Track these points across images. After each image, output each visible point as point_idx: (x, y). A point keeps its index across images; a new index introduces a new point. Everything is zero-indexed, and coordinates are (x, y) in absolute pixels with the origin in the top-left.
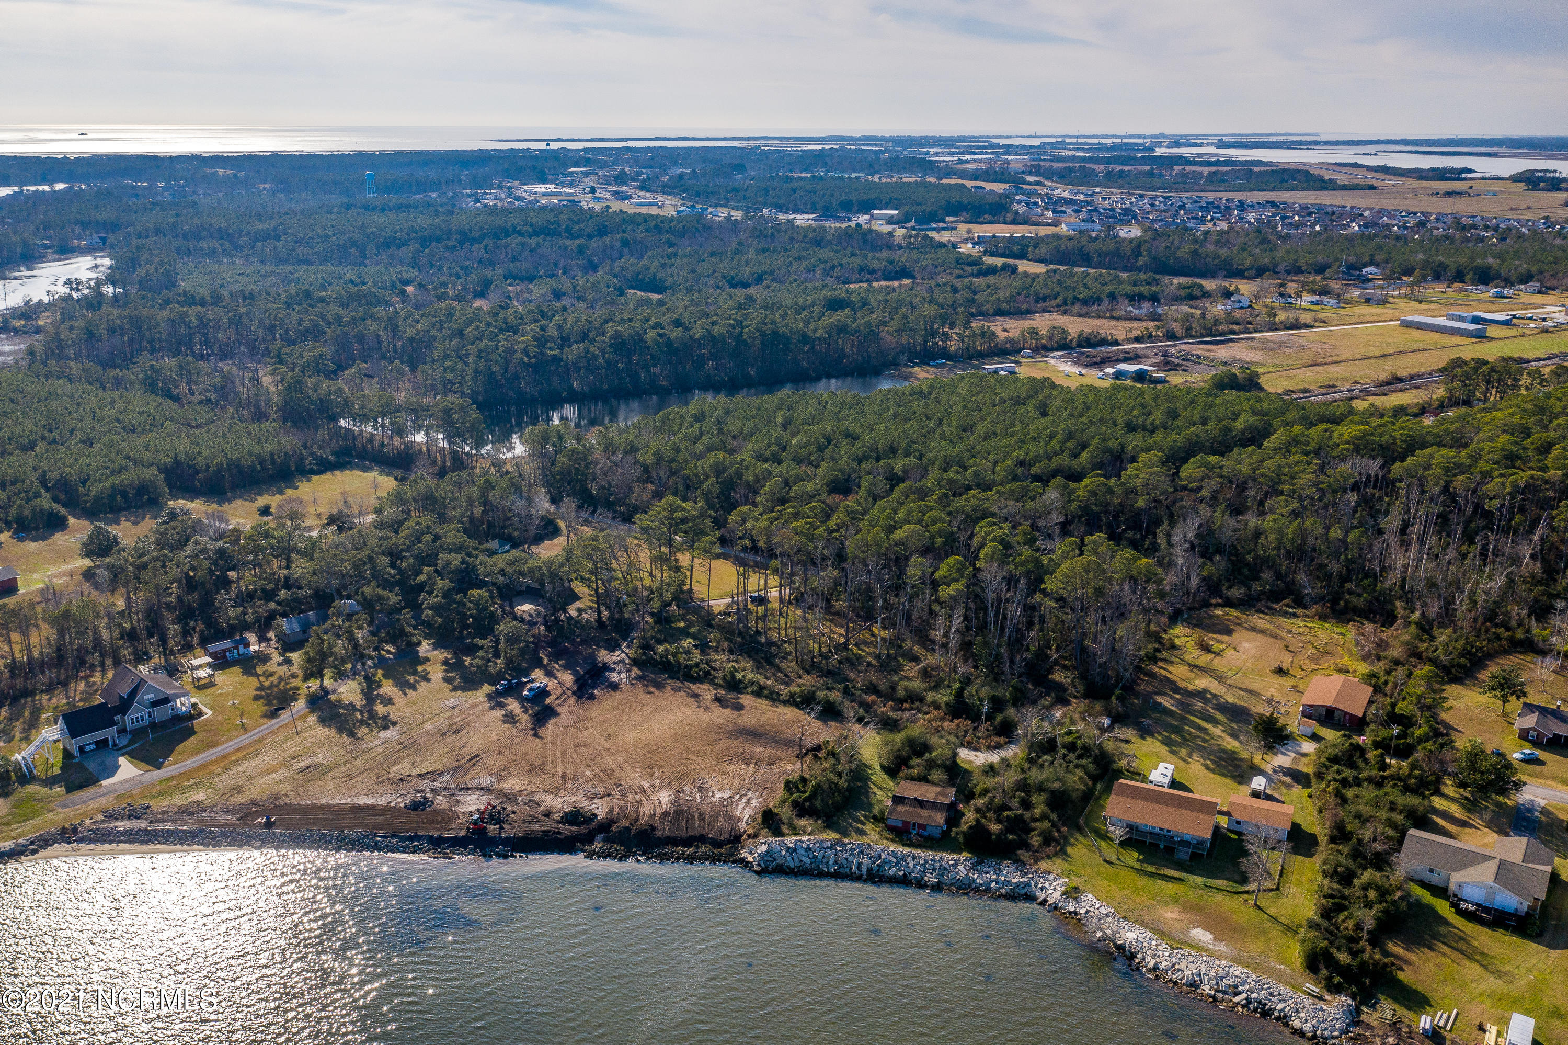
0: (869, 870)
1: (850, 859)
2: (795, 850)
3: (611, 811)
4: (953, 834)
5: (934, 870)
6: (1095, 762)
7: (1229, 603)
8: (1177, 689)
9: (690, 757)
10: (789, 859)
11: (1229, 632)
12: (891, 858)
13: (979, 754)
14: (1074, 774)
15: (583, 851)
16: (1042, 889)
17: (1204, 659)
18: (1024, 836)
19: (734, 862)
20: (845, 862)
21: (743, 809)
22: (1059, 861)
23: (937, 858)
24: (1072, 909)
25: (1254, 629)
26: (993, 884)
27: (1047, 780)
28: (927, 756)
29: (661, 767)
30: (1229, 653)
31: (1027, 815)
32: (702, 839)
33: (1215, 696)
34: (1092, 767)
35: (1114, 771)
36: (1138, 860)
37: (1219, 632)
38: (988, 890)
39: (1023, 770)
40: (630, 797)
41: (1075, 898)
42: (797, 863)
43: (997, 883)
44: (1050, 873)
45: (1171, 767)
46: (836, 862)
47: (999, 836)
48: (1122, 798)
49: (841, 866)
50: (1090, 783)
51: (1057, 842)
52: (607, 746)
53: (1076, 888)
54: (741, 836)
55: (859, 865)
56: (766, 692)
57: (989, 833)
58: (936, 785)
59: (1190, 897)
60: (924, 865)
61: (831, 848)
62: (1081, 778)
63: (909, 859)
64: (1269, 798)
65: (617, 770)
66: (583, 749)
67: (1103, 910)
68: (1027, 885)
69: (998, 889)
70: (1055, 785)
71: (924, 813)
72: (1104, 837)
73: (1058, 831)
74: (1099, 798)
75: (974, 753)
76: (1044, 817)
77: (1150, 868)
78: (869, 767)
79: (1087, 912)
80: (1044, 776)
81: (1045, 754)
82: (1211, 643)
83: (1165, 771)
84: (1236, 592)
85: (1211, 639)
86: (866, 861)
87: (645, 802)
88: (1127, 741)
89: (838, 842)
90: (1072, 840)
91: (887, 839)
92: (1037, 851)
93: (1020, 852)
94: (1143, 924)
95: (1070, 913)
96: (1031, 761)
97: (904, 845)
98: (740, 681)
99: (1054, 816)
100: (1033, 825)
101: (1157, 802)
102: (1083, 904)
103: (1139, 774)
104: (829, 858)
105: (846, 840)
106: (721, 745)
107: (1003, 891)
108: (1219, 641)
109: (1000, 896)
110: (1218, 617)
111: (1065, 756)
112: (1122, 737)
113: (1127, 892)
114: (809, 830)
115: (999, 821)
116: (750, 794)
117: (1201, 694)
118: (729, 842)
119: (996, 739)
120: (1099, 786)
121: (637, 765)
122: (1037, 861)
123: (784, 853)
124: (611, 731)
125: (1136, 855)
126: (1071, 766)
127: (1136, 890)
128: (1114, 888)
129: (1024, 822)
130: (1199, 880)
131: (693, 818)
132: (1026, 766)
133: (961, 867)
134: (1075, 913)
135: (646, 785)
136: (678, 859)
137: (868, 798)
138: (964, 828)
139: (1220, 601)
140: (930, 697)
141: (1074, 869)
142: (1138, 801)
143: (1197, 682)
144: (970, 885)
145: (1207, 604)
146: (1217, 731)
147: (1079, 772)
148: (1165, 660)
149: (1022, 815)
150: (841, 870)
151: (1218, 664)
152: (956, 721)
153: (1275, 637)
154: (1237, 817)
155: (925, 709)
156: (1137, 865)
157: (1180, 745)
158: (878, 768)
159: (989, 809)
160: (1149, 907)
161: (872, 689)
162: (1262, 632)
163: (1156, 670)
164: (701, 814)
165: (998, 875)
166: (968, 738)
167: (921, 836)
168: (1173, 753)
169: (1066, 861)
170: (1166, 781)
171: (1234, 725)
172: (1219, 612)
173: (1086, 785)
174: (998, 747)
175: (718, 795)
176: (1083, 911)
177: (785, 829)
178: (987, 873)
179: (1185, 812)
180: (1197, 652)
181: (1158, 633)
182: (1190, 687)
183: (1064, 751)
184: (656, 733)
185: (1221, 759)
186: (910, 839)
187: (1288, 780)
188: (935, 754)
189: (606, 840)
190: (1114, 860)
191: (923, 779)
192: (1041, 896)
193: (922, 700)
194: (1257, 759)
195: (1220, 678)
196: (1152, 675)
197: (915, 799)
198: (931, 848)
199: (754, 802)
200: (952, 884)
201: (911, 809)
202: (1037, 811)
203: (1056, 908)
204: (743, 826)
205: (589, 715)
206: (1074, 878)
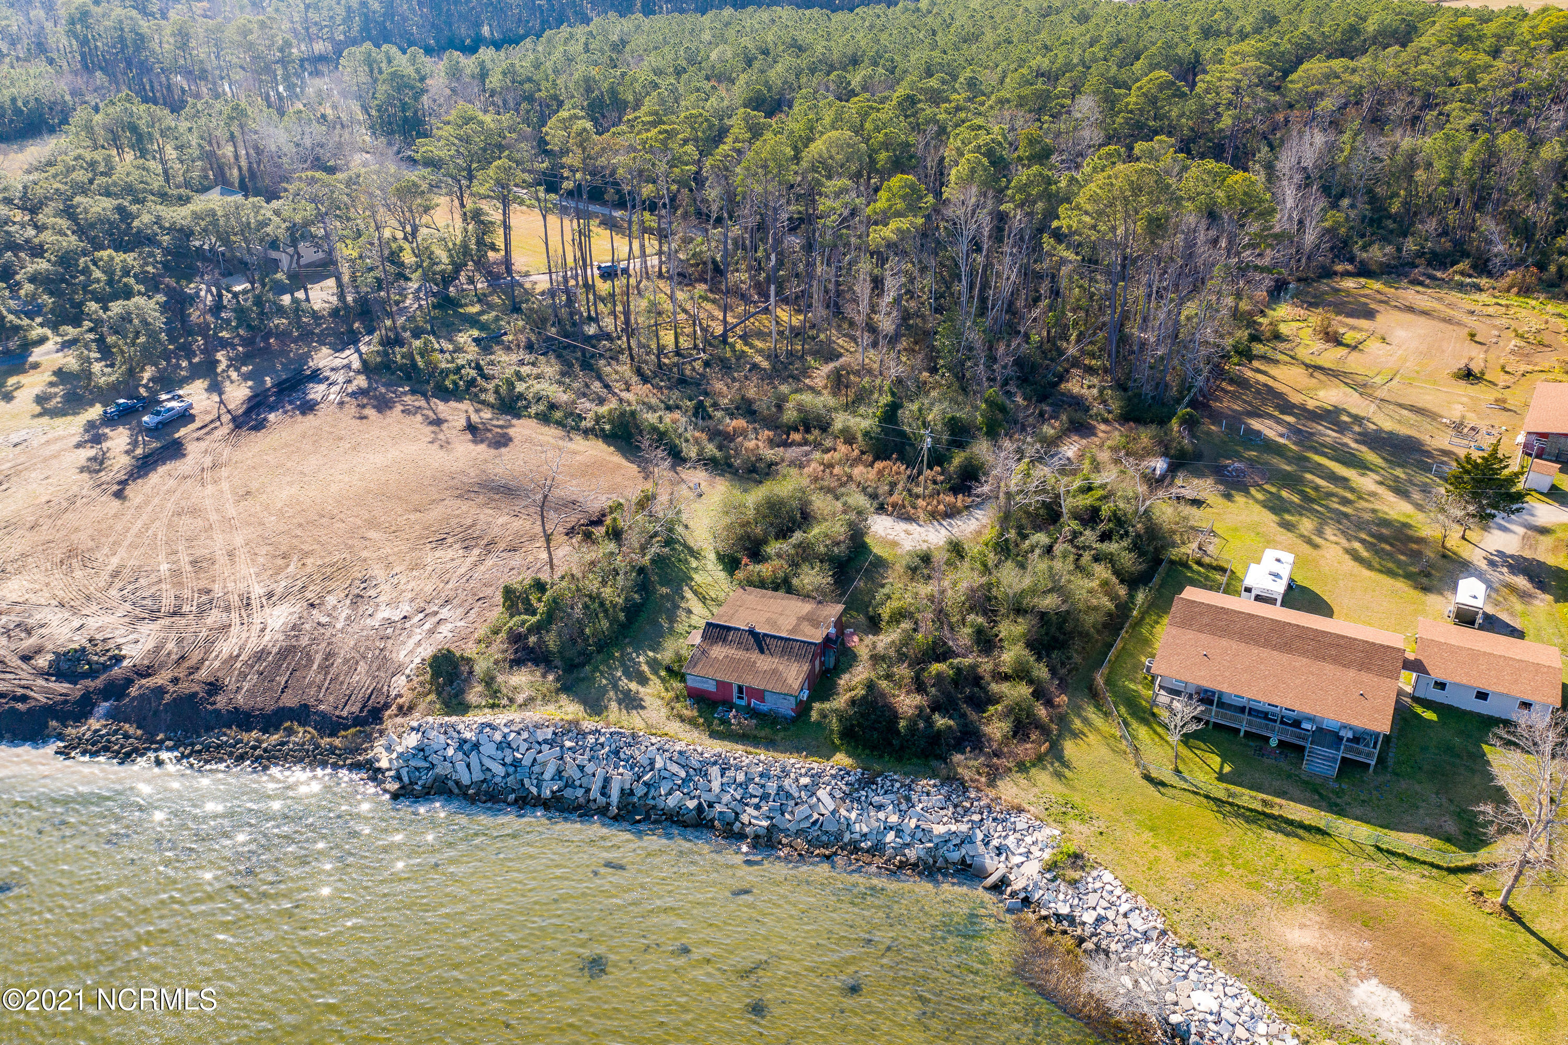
0: (626, 794)
1: (590, 768)
2: (476, 746)
3: (158, 649)
4: (814, 715)
5: (765, 797)
6: (1136, 547)
7: (1365, 271)
8: (1286, 406)
9: (372, 534)
10: (461, 767)
11: (1369, 314)
12: (675, 768)
13: (913, 527)
14: (1089, 575)
15: (60, 737)
16: (999, 851)
17: (1331, 356)
18: (973, 716)
19: (356, 767)
20: (577, 774)
21: (419, 643)
22: (1043, 777)
23: (776, 771)
24: (1064, 910)
25: (1410, 309)
26: (890, 836)
27: (1033, 591)
28: (798, 536)
29: (307, 554)
30: (1373, 347)
31: (986, 665)
32: (302, 714)
33: (1357, 419)
34: (1128, 560)
35: (1172, 562)
36: (1221, 777)
37: (1350, 315)
38: (878, 849)
39: (986, 569)
40: (214, 617)
41: (1073, 883)
42: (478, 775)
43: (899, 832)
44: (1020, 810)
45: (1288, 558)
46: (559, 773)
47: (913, 722)
48: (1190, 635)
49: (570, 784)
50: (1122, 591)
51: (1044, 730)
52: (231, 511)
53: (1077, 856)
54: (387, 706)
55: (607, 781)
56: (558, 415)
57: (893, 716)
58: (807, 596)
59: (1346, 879)
60: (744, 785)
61: (551, 743)
62: (1105, 584)
63: (715, 771)
64: (1491, 624)
65: (222, 559)
66: (186, 520)
67: (1136, 921)
68: (968, 839)
69: (898, 850)
70: (1049, 602)
71: (765, 663)
72: (1147, 716)
73: (1049, 703)
74: (1139, 622)
75: (903, 526)
76: (1020, 674)
77: (1248, 798)
78: (695, 554)
79: (1099, 920)
80: (1027, 582)
81: (1038, 528)
82: (1341, 330)
83: (1277, 568)
84: (1378, 253)
85: (1342, 324)
86: (621, 777)
87: (234, 630)
88: (1197, 503)
89: (572, 729)
90: (1077, 724)
91: (682, 719)
92: (997, 754)
93: (958, 758)
94: (1236, 968)
95: (1059, 918)
96: (1004, 549)
97: (714, 735)
98: (521, 396)
99: (1041, 672)
100: (995, 687)
101: (1267, 644)
102: (1092, 899)
103: (1223, 570)
104: (544, 764)
105: (588, 724)
106: (436, 513)
107: (912, 854)
108: (1353, 328)
109: (902, 866)
110: (1348, 292)
111: (1075, 534)
112: (1189, 493)
113: (1195, 865)
114: (520, 699)
115: (920, 687)
116: (445, 613)
117: (1331, 416)
118: (358, 721)
119: (950, 499)
120: (1140, 597)
121: (263, 550)
122: (994, 776)
123: (450, 752)
124: (254, 486)
125: (1215, 761)
126: (1087, 557)
127: (1217, 857)
128: (1166, 853)
129: (977, 680)
130: (1363, 832)
131: (310, 661)
132: (992, 558)
133: (822, 793)
134: (1071, 919)
135: (258, 590)
136: (241, 758)
137: (672, 619)
138: (840, 702)
139: (1350, 268)
140: (840, 421)
141: (1076, 798)
142: (1224, 642)
143: (1322, 394)
144: (839, 836)
145: (1328, 273)
146: (1367, 483)
147: (1102, 571)
148: (1264, 358)
149: (974, 667)
150: (568, 793)
151: (1354, 363)
152: (879, 465)
153: (1449, 321)
154: (1437, 673)
155: (828, 443)
156: (1220, 790)
157: (1300, 510)
158: (712, 556)
159: (902, 657)
160: (1249, 912)
161: (746, 409)
162: (1425, 313)
163: (1249, 374)
164: (329, 656)
165: (902, 814)
166: (895, 498)
167: (754, 713)
168: (1287, 526)
169: (1059, 775)
170: (1279, 588)
171: (1399, 472)
172: (1349, 284)
173: (1114, 597)
174: (951, 513)
175: (384, 613)
176: (1089, 917)
177: (474, 695)
178: (880, 807)
179: (1329, 669)
180: (1318, 345)
181: (1251, 314)
182: (1311, 404)
183: (1075, 525)
184: (334, 488)
185: (1381, 538)
186: (725, 722)
187: (1521, 582)
188: (816, 531)
189: (113, 715)
190: (1167, 775)
191: (783, 585)
192: (996, 867)
193: (824, 427)
194: (1453, 541)
195: (1362, 388)
196: (1242, 383)
197: (752, 632)
198: (770, 744)
199: (445, 629)
200: (798, 833)
201: (739, 654)
202: (1009, 657)
203: (1026, 901)
204: (399, 684)
205: (238, 455)
206: (1074, 825)
